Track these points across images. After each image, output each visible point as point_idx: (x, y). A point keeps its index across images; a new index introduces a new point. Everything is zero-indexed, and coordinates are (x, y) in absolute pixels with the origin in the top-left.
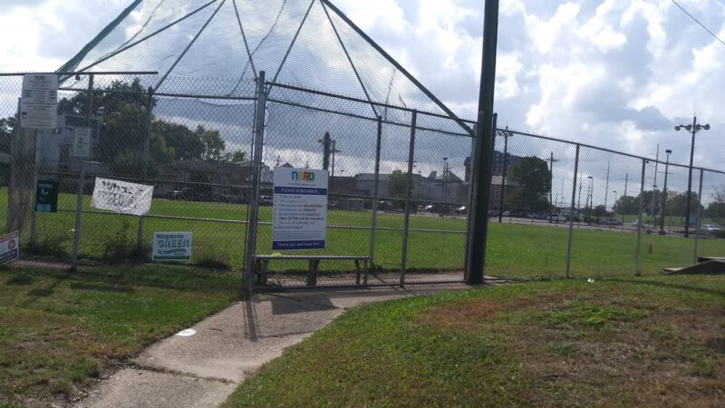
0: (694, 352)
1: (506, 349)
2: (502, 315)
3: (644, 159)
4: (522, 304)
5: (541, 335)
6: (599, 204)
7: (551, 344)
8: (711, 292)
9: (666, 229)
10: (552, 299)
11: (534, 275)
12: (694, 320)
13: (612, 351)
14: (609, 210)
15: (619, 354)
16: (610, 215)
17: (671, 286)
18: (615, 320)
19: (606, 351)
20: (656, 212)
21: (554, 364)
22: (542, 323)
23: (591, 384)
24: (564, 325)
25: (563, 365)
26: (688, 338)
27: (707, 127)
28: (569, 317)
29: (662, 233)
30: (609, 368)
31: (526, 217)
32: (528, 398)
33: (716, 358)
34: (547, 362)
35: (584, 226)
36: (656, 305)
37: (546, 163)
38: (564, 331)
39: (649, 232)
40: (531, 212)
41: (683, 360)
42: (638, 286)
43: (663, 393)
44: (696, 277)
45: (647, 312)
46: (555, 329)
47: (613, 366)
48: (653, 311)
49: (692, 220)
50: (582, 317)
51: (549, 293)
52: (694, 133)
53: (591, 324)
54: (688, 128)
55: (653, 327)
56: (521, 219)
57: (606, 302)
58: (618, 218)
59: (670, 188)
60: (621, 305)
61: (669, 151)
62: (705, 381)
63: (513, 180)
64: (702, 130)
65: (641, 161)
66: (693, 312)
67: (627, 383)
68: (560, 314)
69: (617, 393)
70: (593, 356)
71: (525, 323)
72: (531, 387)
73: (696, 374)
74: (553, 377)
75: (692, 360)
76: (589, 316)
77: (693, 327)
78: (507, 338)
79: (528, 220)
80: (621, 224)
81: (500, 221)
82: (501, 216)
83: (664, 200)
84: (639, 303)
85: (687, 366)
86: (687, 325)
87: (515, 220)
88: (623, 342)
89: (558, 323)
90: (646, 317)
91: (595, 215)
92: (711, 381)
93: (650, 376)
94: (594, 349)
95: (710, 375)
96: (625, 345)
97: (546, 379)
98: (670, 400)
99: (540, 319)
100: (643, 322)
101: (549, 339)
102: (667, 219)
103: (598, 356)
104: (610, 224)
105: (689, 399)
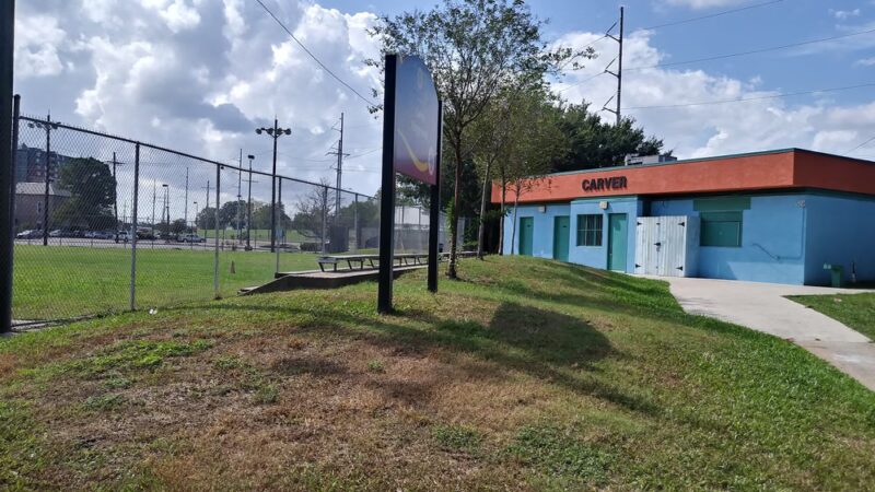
0: (258, 379)
1: (24, 419)
2: (27, 371)
3: (219, 165)
4: (56, 353)
5: (78, 391)
6: (178, 218)
7: (90, 399)
8: (283, 310)
9: (252, 245)
10: (99, 341)
11: (86, 311)
12: (262, 343)
13: (167, 394)
14: (189, 224)
15: (177, 397)
16: (191, 230)
17: (243, 307)
18: (176, 356)
19: (160, 396)
20: (242, 225)
21: (92, 426)
22: (81, 374)
23: (137, 441)
24: (110, 373)
25: (103, 425)
26: (254, 363)
27: (288, 132)
28: (119, 361)
29: (248, 249)
30: (163, 416)
31: (83, 237)
32: (51, 478)
33: (280, 381)
34: (83, 425)
35: (160, 245)
36: (224, 331)
37: (107, 166)
38: (110, 381)
39: (234, 248)
40: (91, 230)
41: (247, 389)
42: (207, 312)
43: (222, 433)
44: (271, 295)
45: (213, 341)
46: (98, 379)
47: (168, 412)
48: (220, 340)
49: (279, 233)
50: (135, 358)
51: (97, 334)
52: (276, 137)
53: (144, 366)
54: (270, 131)
55: (219, 358)
56: (78, 240)
57: (168, 336)
58: (200, 233)
59: (256, 198)
60: (184, 336)
61: (251, 157)
62: (267, 408)
63: (62, 188)
64: (284, 135)
65: (216, 166)
66: (263, 335)
67: (181, 429)
68: (107, 359)
69: (169, 445)
70: (144, 404)
71: (57, 378)
72: (57, 463)
73: (259, 403)
74: (87, 443)
75: (256, 388)
76: (143, 357)
77: (261, 351)
78: (27, 403)
79: (86, 240)
80: (205, 240)
81: (45, 244)
82: (46, 236)
83: (250, 212)
84: (205, 332)
85: (250, 396)
86: (254, 350)
87: (66, 242)
88: (181, 381)
89: (103, 371)
90: (211, 347)
91: (173, 231)
92: (274, 408)
93: (209, 416)
94: (146, 396)
95: (273, 402)
96: (184, 384)
97: (79, 447)
98: (229, 438)
99: (79, 369)
100: (208, 353)
101: (87, 393)
102: (252, 232)
103: (149, 403)
104: (191, 241)
105: (251, 433)
